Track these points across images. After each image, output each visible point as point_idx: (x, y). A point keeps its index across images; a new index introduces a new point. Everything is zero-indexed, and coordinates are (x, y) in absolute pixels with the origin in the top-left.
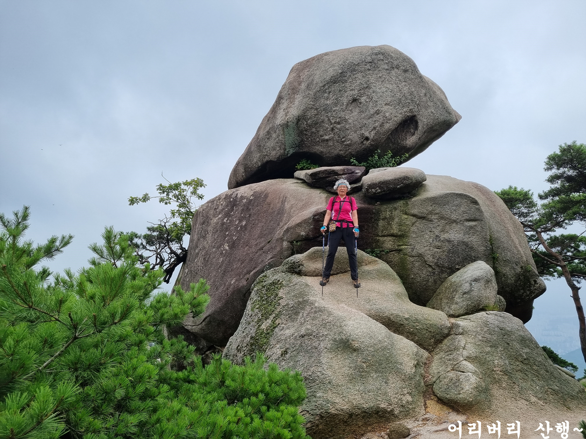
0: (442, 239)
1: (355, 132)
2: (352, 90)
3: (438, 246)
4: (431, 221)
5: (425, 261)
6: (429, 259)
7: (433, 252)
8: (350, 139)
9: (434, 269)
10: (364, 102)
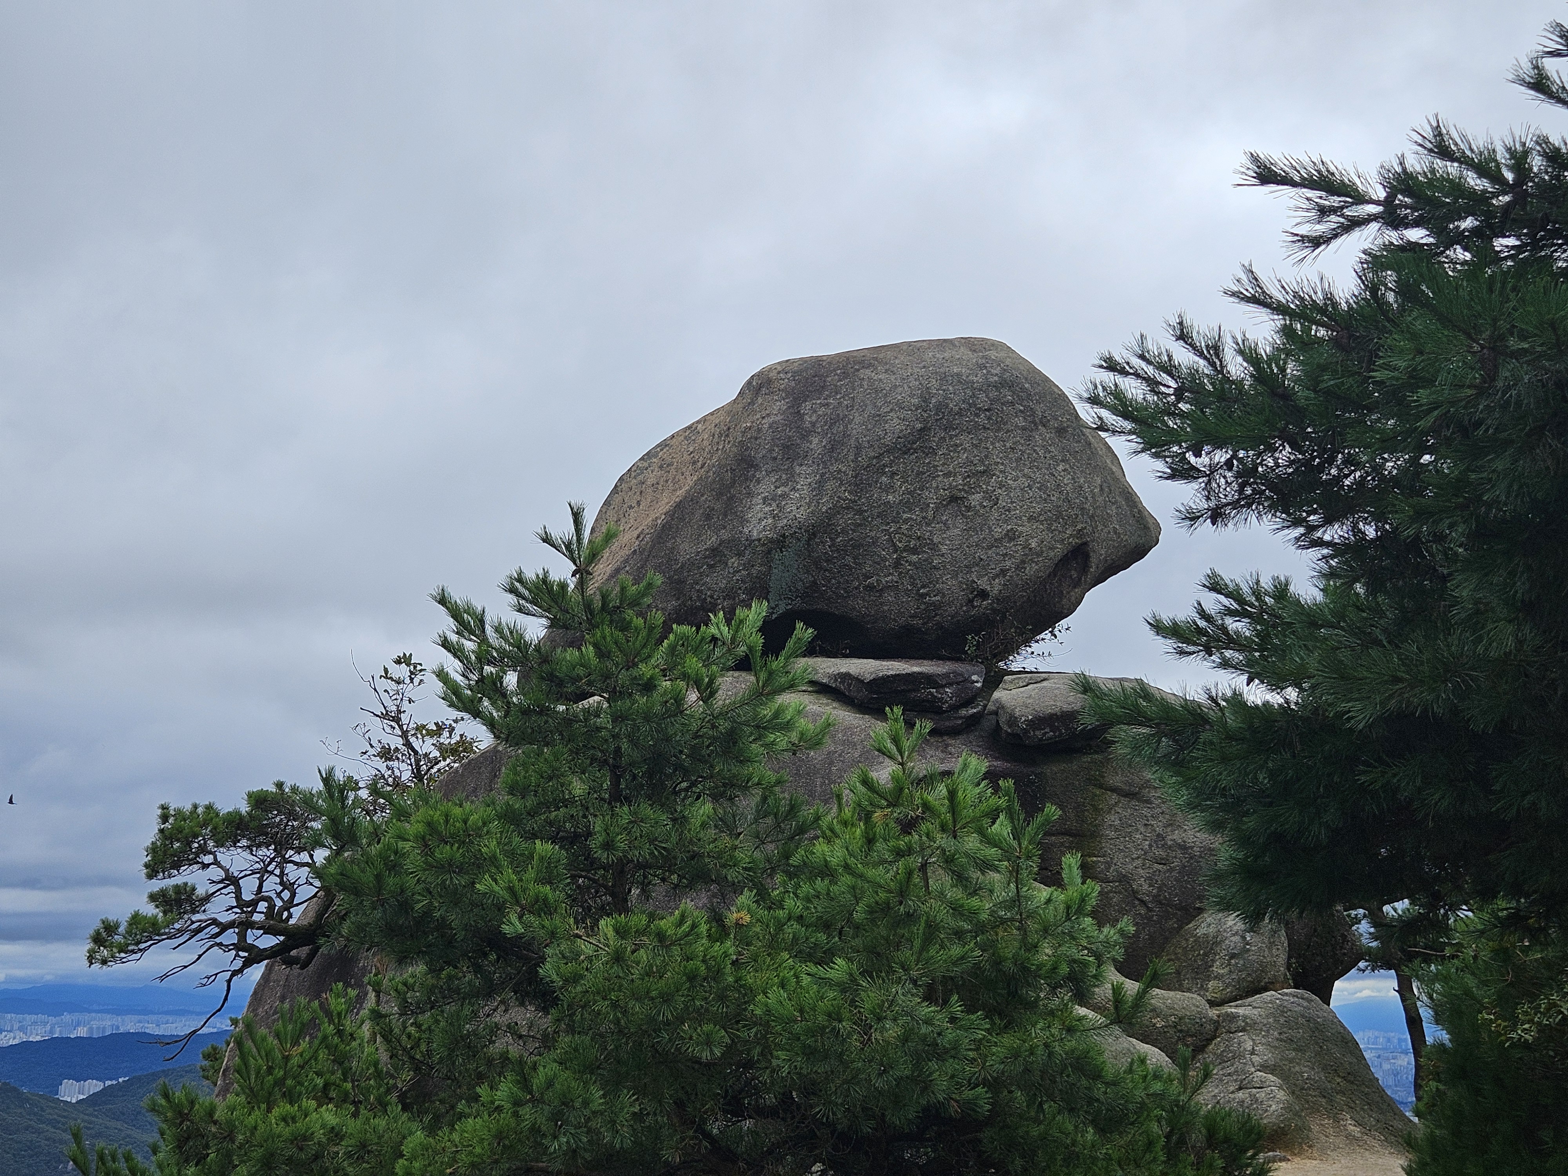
0: (1169, 843)
1: (955, 576)
2: (947, 475)
3: (1163, 859)
4: (1148, 802)
5: (1135, 892)
6: (1143, 886)
7: (1151, 871)
8: (939, 592)
9: (1151, 911)
10: (978, 507)
